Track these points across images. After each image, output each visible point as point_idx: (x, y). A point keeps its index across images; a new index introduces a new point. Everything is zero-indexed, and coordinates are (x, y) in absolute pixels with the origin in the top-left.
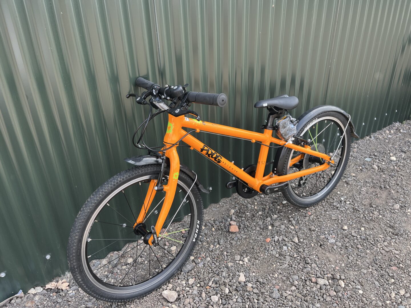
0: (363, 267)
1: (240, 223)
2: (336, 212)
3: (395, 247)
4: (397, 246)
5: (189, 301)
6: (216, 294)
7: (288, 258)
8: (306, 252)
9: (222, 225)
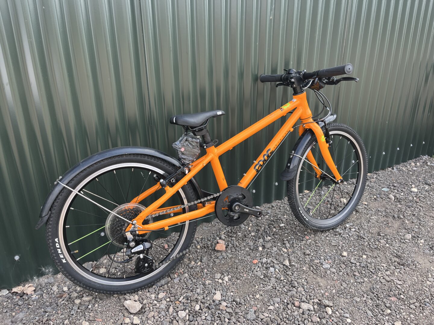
0: (357, 294)
1: (229, 242)
2: (338, 238)
3: (399, 277)
4: (401, 276)
5: (154, 314)
6: (184, 310)
7: (273, 280)
8: (295, 275)
9: (209, 243)
